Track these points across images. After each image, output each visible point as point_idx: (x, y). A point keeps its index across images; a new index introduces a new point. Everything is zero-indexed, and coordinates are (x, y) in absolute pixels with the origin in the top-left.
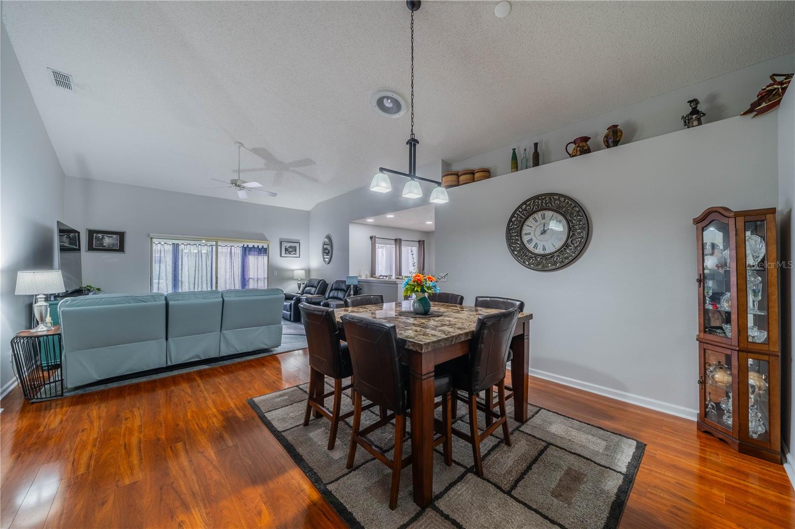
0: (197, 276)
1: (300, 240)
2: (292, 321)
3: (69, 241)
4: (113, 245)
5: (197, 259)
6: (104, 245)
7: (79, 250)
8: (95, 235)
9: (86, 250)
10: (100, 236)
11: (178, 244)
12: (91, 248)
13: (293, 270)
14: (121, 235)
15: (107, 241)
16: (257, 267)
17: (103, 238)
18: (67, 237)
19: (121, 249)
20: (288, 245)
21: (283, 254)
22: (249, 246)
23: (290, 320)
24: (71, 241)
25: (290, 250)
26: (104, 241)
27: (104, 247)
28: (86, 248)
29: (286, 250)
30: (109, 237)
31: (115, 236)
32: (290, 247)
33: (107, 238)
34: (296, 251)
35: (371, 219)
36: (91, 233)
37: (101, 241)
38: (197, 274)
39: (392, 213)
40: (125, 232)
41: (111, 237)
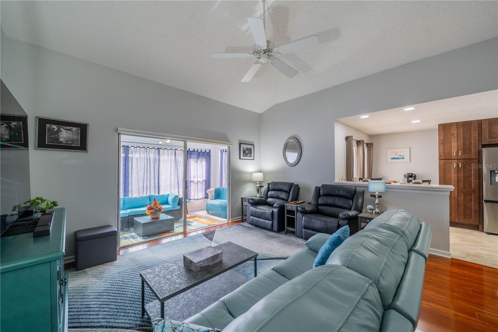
0: (145, 179)
1: (253, 142)
2: (275, 232)
3: (9, 133)
4: (73, 140)
5: (146, 162)
6: (60, 140)
7: (26, 145)
8: (48, 125)
9: (35, 146)
10: (55, 127)
11: (128, 146)
12: (42, 144)
13: (251, 173)
14: (83, 128)
15: (65, 135)
16: (197, 169)
17: (59, 131)
18: (7, 128)
19: (82, 146)
20: (246, 147)
21: (242, 157)
22: (190, 150)
23: (271, 230)
24: (12, 133)
25: (247, 152)
26: (61, 136)
27: (61, 142)
28: (35, 143)
29: (244, 152)
30: (67, 129)
31: (74, 129)
32: (247, 149)
33: (64, 131)
34: (251, 153)
35: (367, 115)
36: (43, 123)
37: (57, 135)
38: (145, 177)
39: (411, 106)
40: (88, 124)
41: (69, 130)
